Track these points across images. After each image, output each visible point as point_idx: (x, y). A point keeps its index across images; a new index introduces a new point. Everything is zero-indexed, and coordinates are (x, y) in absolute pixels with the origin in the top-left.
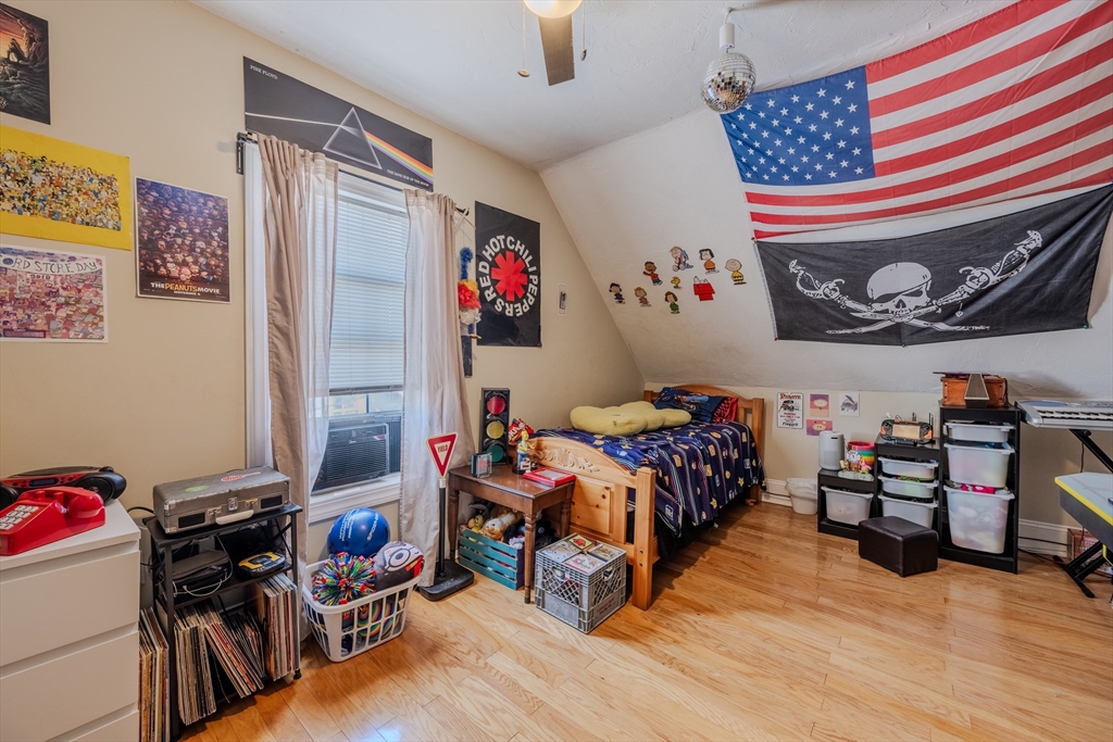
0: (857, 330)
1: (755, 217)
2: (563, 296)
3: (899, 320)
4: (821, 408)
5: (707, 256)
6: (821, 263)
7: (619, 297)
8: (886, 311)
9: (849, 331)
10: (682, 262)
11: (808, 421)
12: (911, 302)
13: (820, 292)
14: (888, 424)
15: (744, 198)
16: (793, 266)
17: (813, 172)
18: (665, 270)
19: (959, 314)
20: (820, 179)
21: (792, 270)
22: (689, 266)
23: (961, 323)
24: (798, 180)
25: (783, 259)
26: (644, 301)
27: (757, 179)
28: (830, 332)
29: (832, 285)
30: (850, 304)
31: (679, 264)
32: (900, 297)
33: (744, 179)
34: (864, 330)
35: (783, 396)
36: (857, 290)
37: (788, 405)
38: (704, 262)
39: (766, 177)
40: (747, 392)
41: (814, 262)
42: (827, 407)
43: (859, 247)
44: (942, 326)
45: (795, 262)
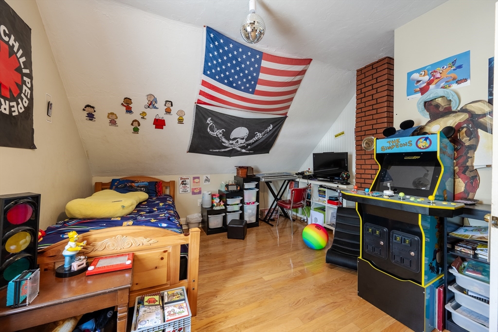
0: (220, 150)
1: (202, 93)
2: (49, 105)
3: (234, 148)
4: (197, 183)
5: (169, 105)
6: (219, 122)
7: (91, 116)
8: (232, 144)
9: (217, 151)
10: (152, 104)
11: (192, 189)
12: (240, 141)
13: (215, 133)
14: (227, 186)
15: (200, 82)
16: (209, 121)
17: (237, 84)
18: (138, 106)
19: (249, 147)
20: (238, 88)
21: (208, 122)
22: (155, 108)
23: (248, 150)
24: (230, 84)
25: (206, 116)
26: (113, 122)
27: (212, 76)
28: (211, 150)
29: (221, 131)
30: (224, 140)
31: (150, 105)
32: (238, 139)
33: (205, 73)
34: (223, 150)
35: (181, 179)
36: (227, 135)
37: (183, 183)
38: (166, 107)
39: (217, 77)
40: (166, 178)
41: (217, 120)
42: (199, 182)
43: (233, 118)
44: (244, 151)
45: (210, 119)
